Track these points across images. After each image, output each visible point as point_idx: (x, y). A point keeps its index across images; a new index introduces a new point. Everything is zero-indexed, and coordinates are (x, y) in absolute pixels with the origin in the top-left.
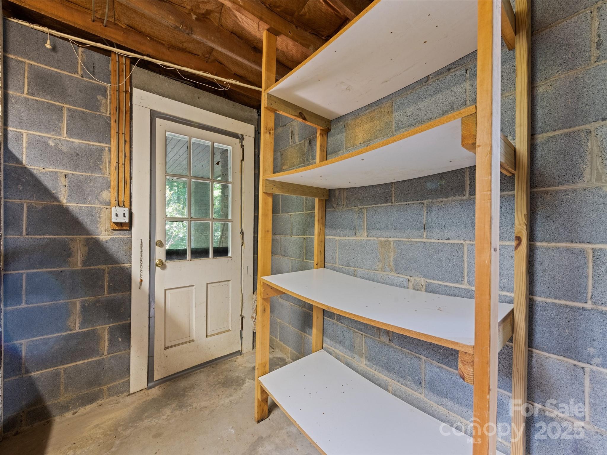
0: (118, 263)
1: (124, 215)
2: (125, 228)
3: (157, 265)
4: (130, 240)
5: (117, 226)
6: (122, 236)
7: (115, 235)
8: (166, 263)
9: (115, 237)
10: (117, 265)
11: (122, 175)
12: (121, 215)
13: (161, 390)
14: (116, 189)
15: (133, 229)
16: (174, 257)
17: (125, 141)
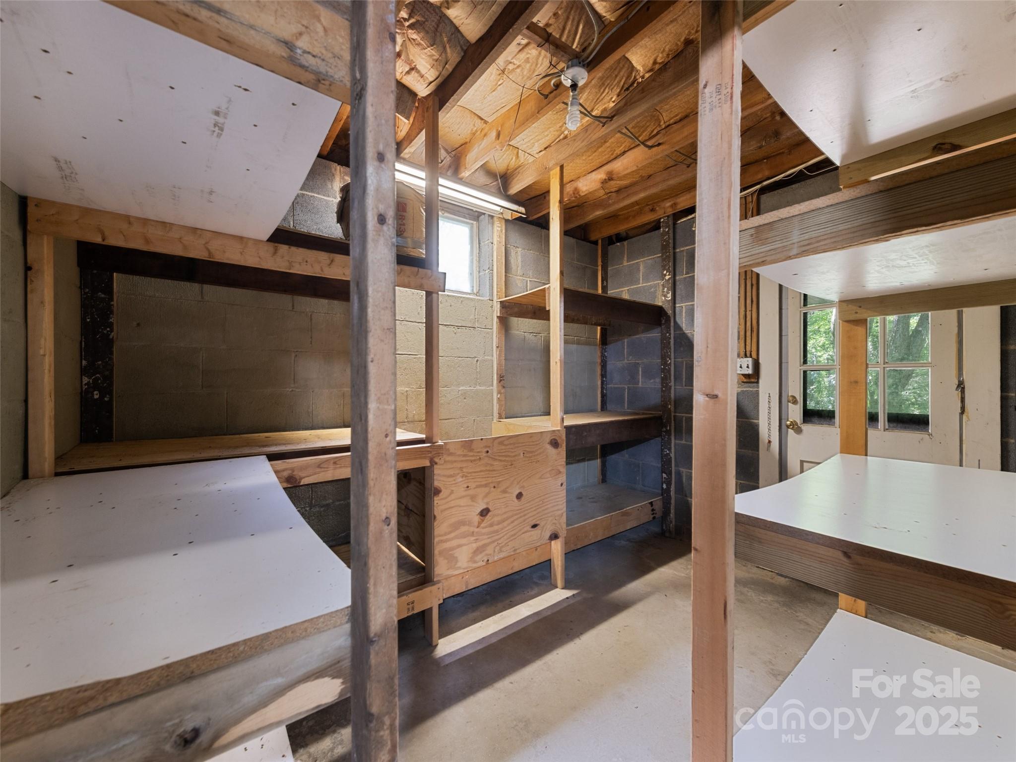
0: (748, 418)
1: (748, 367)
2: (753, 380)
3: (788, 427)
4: (757, 393)
5: (745, 378)
6: (751, 389)
7: (744, 388)
8: (802, 426)
9: (745, 389)
10: (746, 420)
11: (749, 324)
12: (744, 366)
13: (788, 583)
14: (743, 339)
15: (760, 381)
16: (815, 419)
17: (752, 285)
